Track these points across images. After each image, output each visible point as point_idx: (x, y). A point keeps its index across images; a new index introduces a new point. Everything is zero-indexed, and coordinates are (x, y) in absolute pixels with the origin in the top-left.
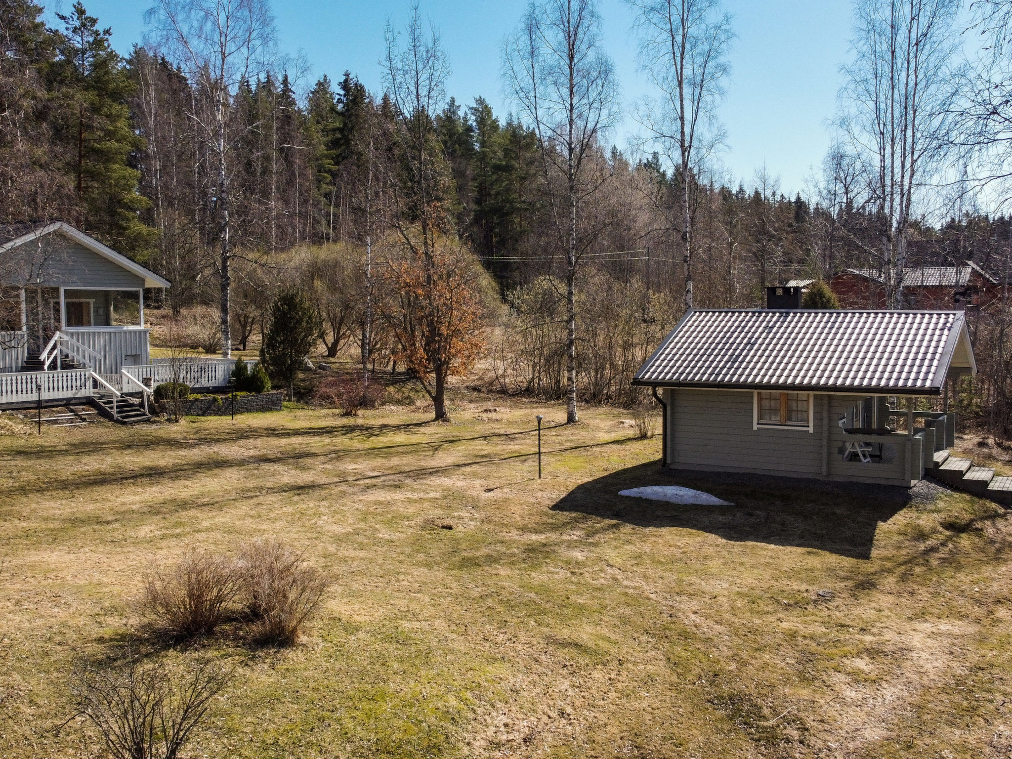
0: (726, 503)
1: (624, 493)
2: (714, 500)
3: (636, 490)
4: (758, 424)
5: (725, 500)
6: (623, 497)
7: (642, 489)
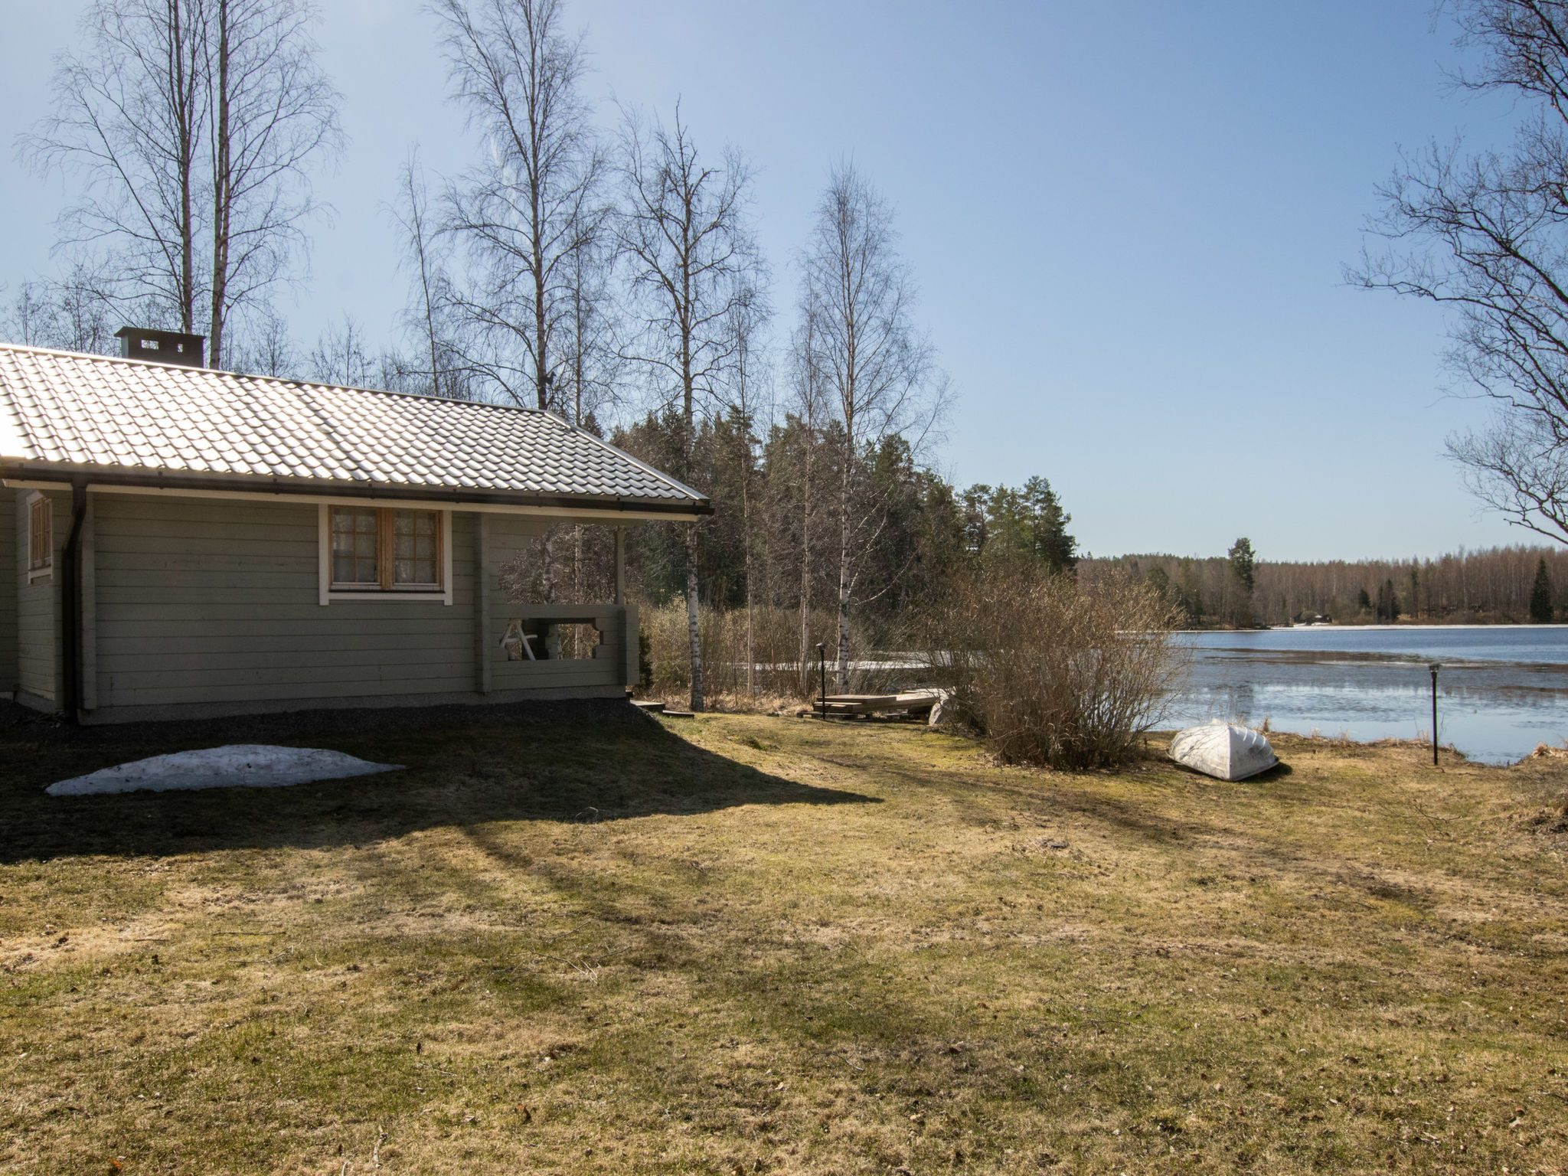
0: (385, 768)
1: (54, 789)
2: (351, 765)
3: (105, 773)
4: (331, 591)
5: (377, 760)
6: (61, 798)
7: (128, 768)
